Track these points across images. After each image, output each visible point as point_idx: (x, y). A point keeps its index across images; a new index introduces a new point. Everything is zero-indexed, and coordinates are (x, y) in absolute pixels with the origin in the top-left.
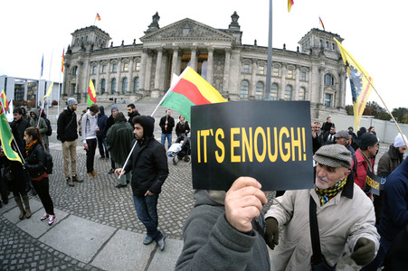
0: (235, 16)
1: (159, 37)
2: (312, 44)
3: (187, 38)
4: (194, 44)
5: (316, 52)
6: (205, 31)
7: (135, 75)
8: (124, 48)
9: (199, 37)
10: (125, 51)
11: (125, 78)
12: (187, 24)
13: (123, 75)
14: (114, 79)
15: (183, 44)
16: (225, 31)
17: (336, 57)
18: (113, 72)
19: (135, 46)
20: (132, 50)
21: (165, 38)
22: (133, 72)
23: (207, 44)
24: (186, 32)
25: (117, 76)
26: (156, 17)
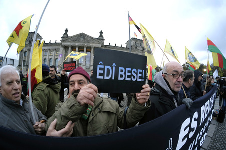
0: (101, 33)
1: (70, 41)
2: (132, 44)
3: (82, 42)
4: (85, 45)
5: (134, 48)
6: (90, 39)
7: (56, 58)
8: (50, 44)
9: (88, 42)
10: (51, 46)
11: (51, 59)
12: (82, 35)
13: (50, 57)
14: (45, 59)
15: (80, 44)
16: (97, 39)
17: (141, 49)
18: (45, 56)
19: (56, 44)
20: (55, 46)
21: (72, 41)
22: (55, 56)
23: (91, 45)
24: (82, 39)
25: (47, 58)
26: (66, 31)
